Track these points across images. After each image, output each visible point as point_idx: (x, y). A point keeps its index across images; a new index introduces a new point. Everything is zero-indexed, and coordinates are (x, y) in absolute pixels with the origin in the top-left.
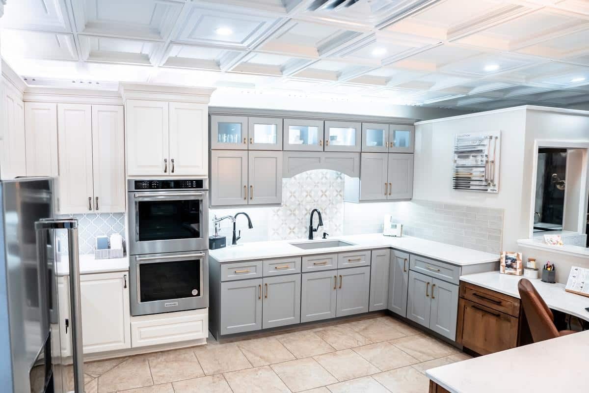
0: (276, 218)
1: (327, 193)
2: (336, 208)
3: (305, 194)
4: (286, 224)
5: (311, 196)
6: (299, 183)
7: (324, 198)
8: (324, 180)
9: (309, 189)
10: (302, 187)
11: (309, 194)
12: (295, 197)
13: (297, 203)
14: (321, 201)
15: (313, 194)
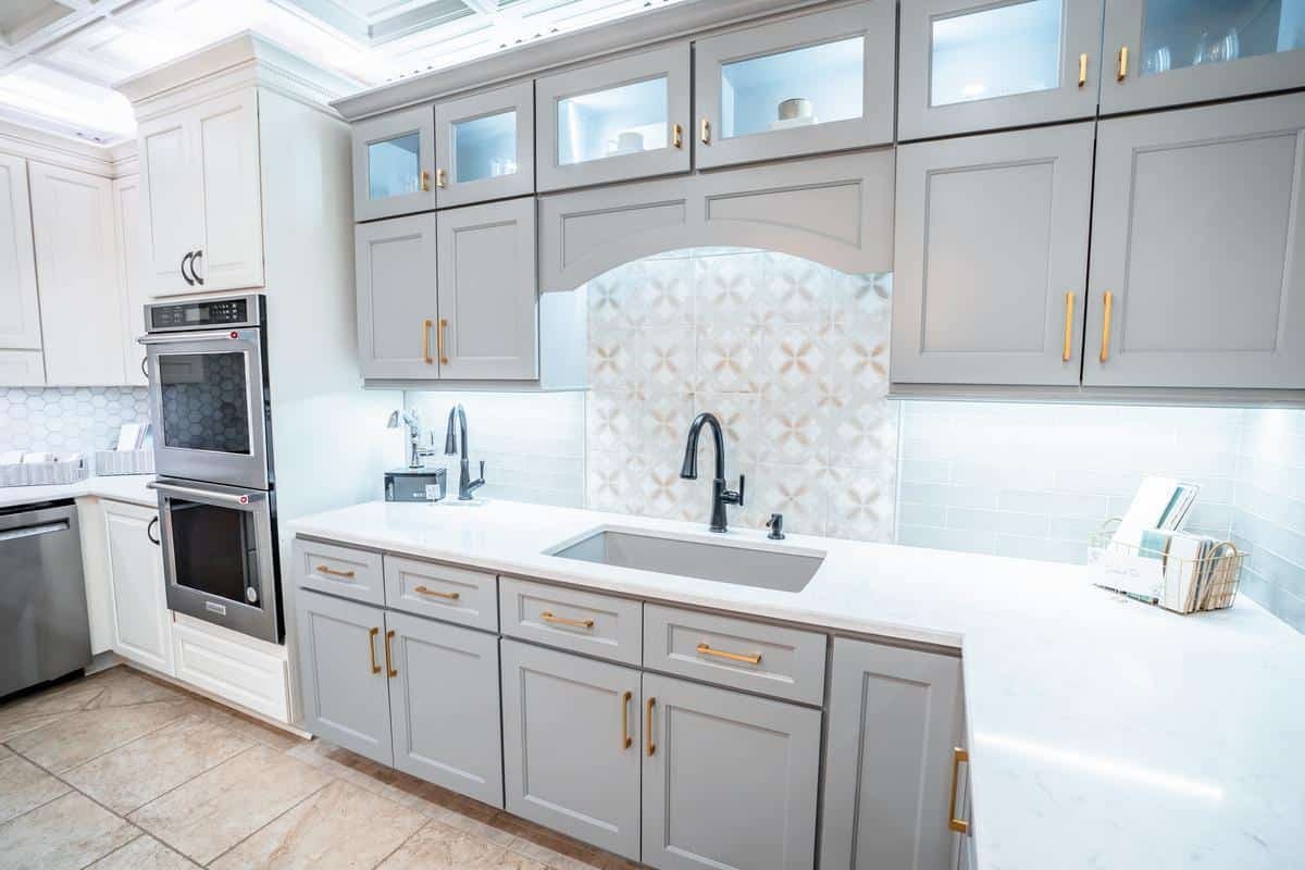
0: (607, 437)
1: (810, 359)
2: (855, 422)
3: (711, 359)
4: (641, 462)
5: (737, 369)
6: (688, 317)
7: (795, 377)
8: (796, 304)
9: (727, 338)
10: (702, 330)
11: (728, 359)
12: (673, 369)
13: (682, 389)
14: (784, 389)
15: (745, 359)
